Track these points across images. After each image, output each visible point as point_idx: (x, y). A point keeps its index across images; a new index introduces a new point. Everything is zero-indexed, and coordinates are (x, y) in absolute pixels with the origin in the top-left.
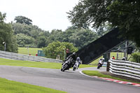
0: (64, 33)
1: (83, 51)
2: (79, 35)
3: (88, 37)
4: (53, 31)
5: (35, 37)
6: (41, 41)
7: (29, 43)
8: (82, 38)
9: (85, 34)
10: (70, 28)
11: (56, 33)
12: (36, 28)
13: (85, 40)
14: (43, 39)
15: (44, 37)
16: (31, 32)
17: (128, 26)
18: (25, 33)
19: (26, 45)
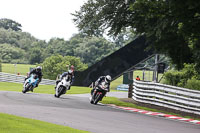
0: (68, 42)
1: (95, 70)
2: (88, 45)
3: (101, 49)
4: (51, 40)
5: (26, 49)
6: (34, 55)
8: (93, 50)
9: (97, 44)
10: (76, 36)
11: (56, 43)
12: (27, 35)
13: (97, 53)
14: (37, 52)
15: (38, 49)
16: (20, 42)
17: (159, 33)
18: (12, 43)
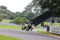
0: (21, 13)
2: (28, 14)
5: (8, 15)
6: (11, 17)
7: (6, 18)
9: (30, 14)
10: (24, 11)
11: (18, 13)
12: (9, 11)
13: (30, 16)
15: (12, 15)
16: (7, 13)
18: (4, 13)
19: (5, 18)
